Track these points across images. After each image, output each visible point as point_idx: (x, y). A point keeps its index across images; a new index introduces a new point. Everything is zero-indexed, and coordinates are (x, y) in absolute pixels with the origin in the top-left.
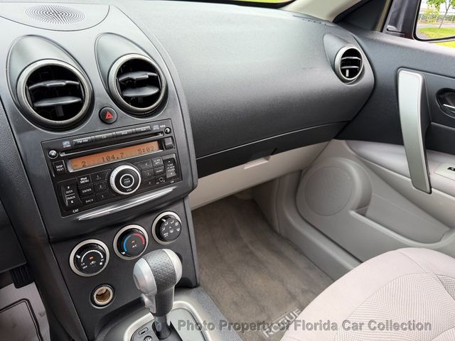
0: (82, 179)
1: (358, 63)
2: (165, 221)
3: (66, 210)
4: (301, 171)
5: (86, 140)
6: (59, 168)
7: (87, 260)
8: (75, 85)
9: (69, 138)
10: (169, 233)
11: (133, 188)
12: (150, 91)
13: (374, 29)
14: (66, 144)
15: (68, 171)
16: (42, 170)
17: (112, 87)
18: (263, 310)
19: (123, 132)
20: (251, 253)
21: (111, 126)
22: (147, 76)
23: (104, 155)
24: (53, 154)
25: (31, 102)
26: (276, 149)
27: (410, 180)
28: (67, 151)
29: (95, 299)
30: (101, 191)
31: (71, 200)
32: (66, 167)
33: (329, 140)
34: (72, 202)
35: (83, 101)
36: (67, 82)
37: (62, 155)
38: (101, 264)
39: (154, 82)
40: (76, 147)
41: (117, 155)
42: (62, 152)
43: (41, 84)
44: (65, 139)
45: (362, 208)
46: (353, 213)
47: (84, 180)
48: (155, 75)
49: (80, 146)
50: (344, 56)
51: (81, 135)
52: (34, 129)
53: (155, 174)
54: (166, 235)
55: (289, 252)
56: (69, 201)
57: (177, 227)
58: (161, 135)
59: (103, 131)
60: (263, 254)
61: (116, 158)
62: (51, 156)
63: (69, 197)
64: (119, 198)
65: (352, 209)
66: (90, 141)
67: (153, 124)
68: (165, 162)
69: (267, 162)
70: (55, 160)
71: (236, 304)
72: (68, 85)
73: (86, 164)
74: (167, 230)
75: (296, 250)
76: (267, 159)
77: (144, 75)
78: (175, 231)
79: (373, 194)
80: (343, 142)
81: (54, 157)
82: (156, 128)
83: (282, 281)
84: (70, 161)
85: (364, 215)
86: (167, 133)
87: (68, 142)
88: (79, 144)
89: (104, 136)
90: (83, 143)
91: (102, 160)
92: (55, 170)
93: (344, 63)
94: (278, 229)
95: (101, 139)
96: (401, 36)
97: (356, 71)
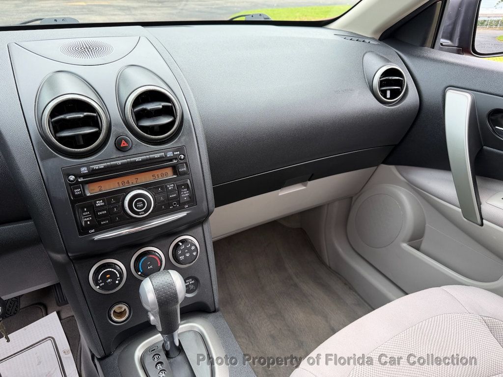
0: (98, 202)
1: (400, 83)
2: (181, 244)
3: (84, 230)
5: (102, 166)
6: (77, 192)
7: (104, 278)
8: (93, 117)
9: (86, 165)
10: (185, 257)
11: (146, 211)
12: (165, 120)
13: (423, 44)
14: (84, 170)
15: (85, 195)
16: (61, 193)
17: (128, 117)
18: (301, 345)
19: (138, 159)
20: (296, 285)
21: (126, 154)
22: (161, 107)
23: (120, 180)
24: (72, 179)
25: (53, 132)
26: (313, 175)
27: (460, 210)
28: (84, 176)
29: (112, 316)
30: (116, 213)
31: (88, 221)
32: (84, 191)
33: (377, 165)
34: (89, 223)
35: (100, 130)
36: (85, 114)
37: (79, 180)
38: (117, 282)
39: (169, 111)
40: (93, 173)
41: (132, 180)
42: (80, 177)
43: (62, 117)
44: (83, 165)
45: (416, 240)
46: (405, 246)
47: (99, 203)
48: (170, 104)
49: (97, 172)
51: (97, 162)
52: (56, 156)
53: (168, 199)
54: (182, 258)
55: (338, 287)
56: (86, 222)
57: (194, 251)
58: (175, 161)
59: (118, 158)
60: (308, 287)
61: (130, 183)
62: (69, 180)
63: (86, 218)
64: (133, 220)
65: (404, 241)
66: (105, 168)
67: (167, 151)
68: (179, 187)
69: (304, 188)
70: (74, 184)
71: (273, 337)
72: (86, 117)
73: (103, 189)
74: (183, 254)
75: (345, 284)
76: (305, 186)
77: (158, 105)
78: (191, 254)
79: (427, 225)
80: (393, 168)
81: (72, 181)
82: (170, 154)
83: (325, 317)
84: (87, 185)
86: (181, 159)
87: (86, 169)
88: (96, 170)
89: (119, 162)
90: (99, 169)
91: (117, 185)
92: (73, 193)
93: (382, 84)
94: (327, 261)
95: (116, 166)
96: (458, 52)
97: (398, 91)
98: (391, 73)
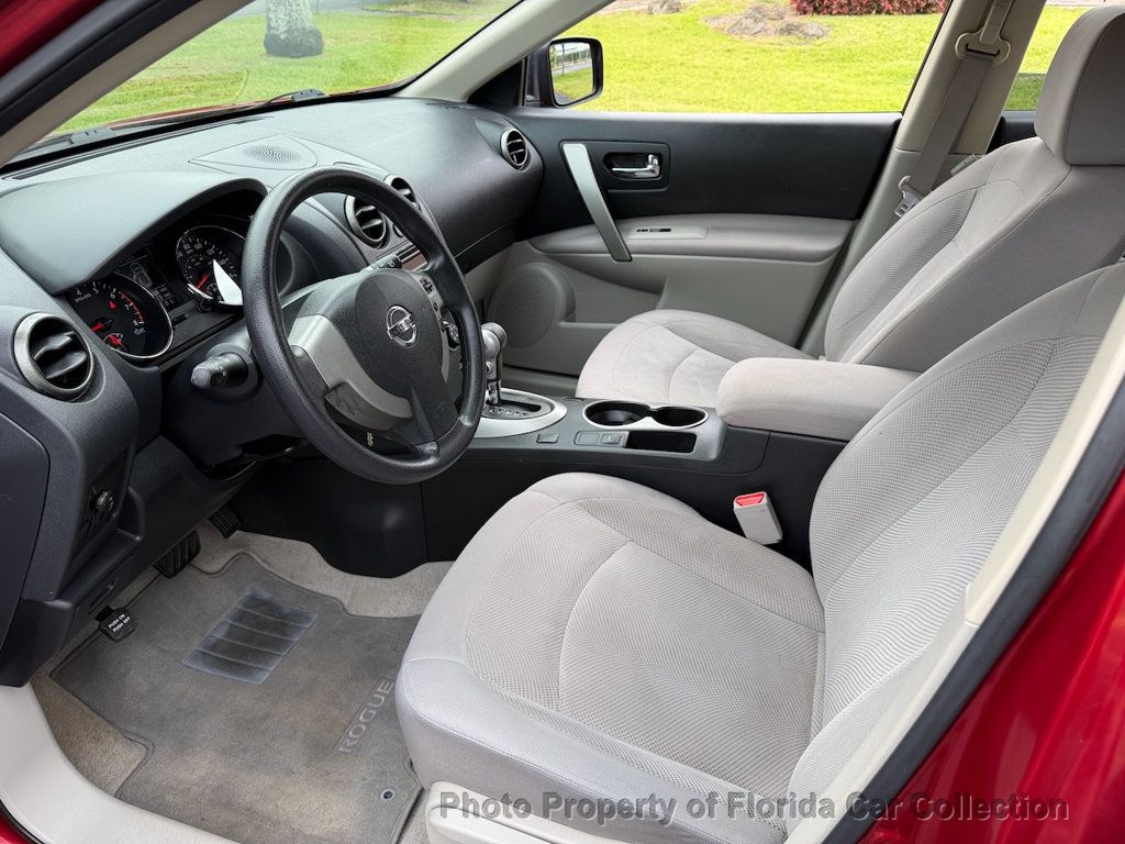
1: (522, 145)
4: (482, 301)
13: (516, 104)
27: (609, 255)
33: (510, 245)
45: (570, 314)
46: (563, 324)
50: (509, 140)
65: (561, 320)
80: (526, 243)
85: (573, 320)
93: (511, 148)
96: (542, 106)
97: (523, 154)
98: (513, 136)
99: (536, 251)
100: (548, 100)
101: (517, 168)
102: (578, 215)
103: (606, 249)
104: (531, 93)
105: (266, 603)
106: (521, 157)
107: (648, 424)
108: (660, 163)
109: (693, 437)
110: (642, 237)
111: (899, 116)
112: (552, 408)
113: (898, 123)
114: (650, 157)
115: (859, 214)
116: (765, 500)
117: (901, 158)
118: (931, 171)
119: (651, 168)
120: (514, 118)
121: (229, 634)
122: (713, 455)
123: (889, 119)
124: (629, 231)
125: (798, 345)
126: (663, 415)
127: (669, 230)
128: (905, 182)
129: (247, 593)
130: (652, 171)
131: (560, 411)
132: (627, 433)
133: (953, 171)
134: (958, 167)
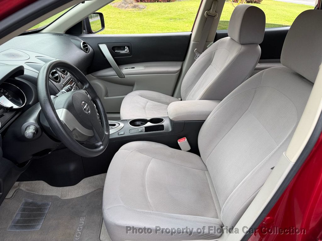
1: (87, 46)
13: (81, 33)
27: (118, 76)
45: (107, 95)
46: (105, 98)
79: (107, 88)
80: (90, 74)
85: (108, 97)
93: (84, 47)
96: (88, 33)
97: (87, 48)
98: (84, 43)
99: (93, 77)
100: (90, 32)
101: (86, 53)
102: (107, 65)
103: (116, 74)
104: (85, 30)
105: (31, 203)
106: (87, 49)
107: (149, 124)
108: (129, 49)
109: (163, 126)
110: (127, 70)
111: (191, 33)
112: (119, 124)
113: (191, 34)
114: (126, 47)
115: (183, 60)
116: (186, 140)
117: (194, 44)
118: (202, 47)
119: (126, 50)
120: (82, 38)
121: (21, 217)
122: (170, 130)
123: (189, 33)
124: (122, 69)
125: (173, 96)
126: (152, 121)
127: (134, 68)
128: (196, 50)
129: (23, 201)
130: (127, 51)
131: (122, 125)
132: (144, 128)
133: (208, 46)
134: (209, 45)
